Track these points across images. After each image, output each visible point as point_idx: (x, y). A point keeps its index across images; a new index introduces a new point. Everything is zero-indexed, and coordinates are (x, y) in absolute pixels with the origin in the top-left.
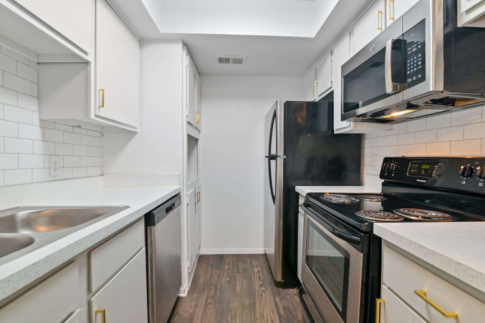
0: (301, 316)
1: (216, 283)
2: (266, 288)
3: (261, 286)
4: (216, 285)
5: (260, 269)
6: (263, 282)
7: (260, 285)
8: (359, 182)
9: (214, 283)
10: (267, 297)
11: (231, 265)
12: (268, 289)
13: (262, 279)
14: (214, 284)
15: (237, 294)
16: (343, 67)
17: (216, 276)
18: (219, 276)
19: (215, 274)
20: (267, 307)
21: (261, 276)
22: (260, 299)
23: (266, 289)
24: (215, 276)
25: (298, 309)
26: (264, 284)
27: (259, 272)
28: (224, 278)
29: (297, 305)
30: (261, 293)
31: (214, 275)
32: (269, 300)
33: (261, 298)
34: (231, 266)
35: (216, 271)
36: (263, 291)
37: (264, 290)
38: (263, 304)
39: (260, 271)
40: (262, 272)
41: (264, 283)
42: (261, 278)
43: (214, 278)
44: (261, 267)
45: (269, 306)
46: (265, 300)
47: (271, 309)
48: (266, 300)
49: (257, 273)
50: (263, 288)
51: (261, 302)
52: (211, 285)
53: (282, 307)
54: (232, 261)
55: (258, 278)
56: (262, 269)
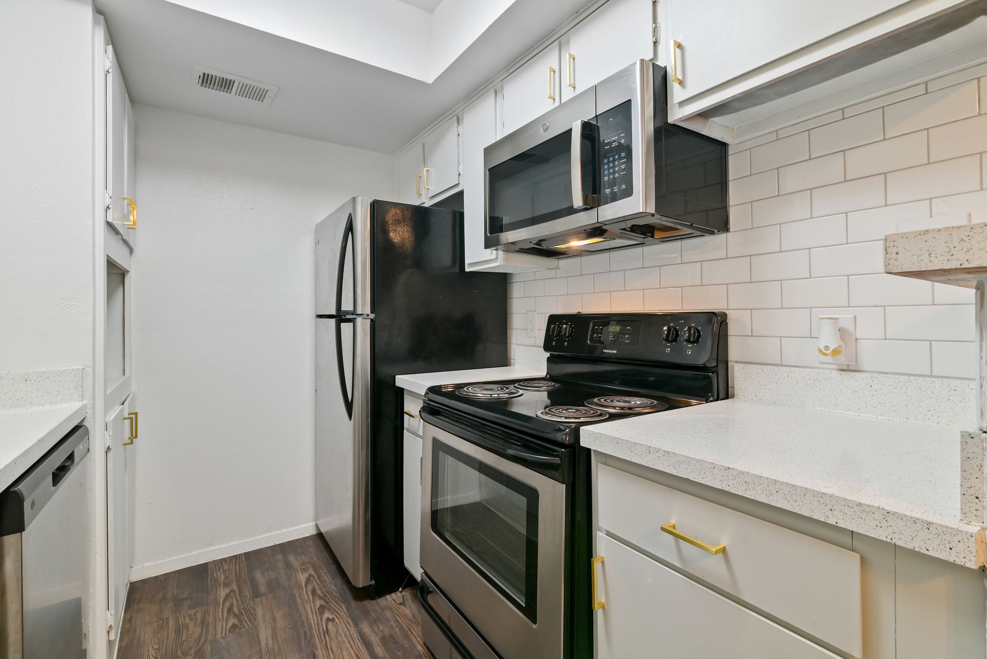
0: (421, 645)
1: (198, 644)
2: (335, 610)
3: (322, 609)
4: (197, 648)
5: (313, 573)
6: (323, 599)
7: (319, 609)
8: (504, 361)
9: (191, 644)
10: (340, 630)
11: (235, 584)
12: (340, 612)
13: (321, 595)
14: (191, 648)
15: (263, 651)
16: (488, 151)
17: (195, 626)
18: (203, 622)
19: (191, 620)
20: (345, 653)
21: (317, 587)
22: (324, 642)
23: (336, 613)
24: (191, 625)
25: (412, 633)
26: (327, 603)
27: (311, 578)
28: (221, 623)
29: (410, 625)
30: (324, 625)
31: (187, 624)
32: (346, 635)
33: (327, 638)
34: (235, 587)
35: (192, 614)
36: (328, 620)
37: (331, 617)
38: (334, 650)
39: (314, 577)
40: (319, 578)
41: (328, 600)
42: (319, 592)
43: (190, 632)
44: (313, 566)
45: (350, 649)
46: (337, 639)
47: (356, 654)
48: (339, 638)
49: (306, 584)
50: (327, 615)
51: (329, 647)
52: (183, 654)
53: (378, 641)
54: (236, 573)
55: (312, 593)
56: (316, 571)
